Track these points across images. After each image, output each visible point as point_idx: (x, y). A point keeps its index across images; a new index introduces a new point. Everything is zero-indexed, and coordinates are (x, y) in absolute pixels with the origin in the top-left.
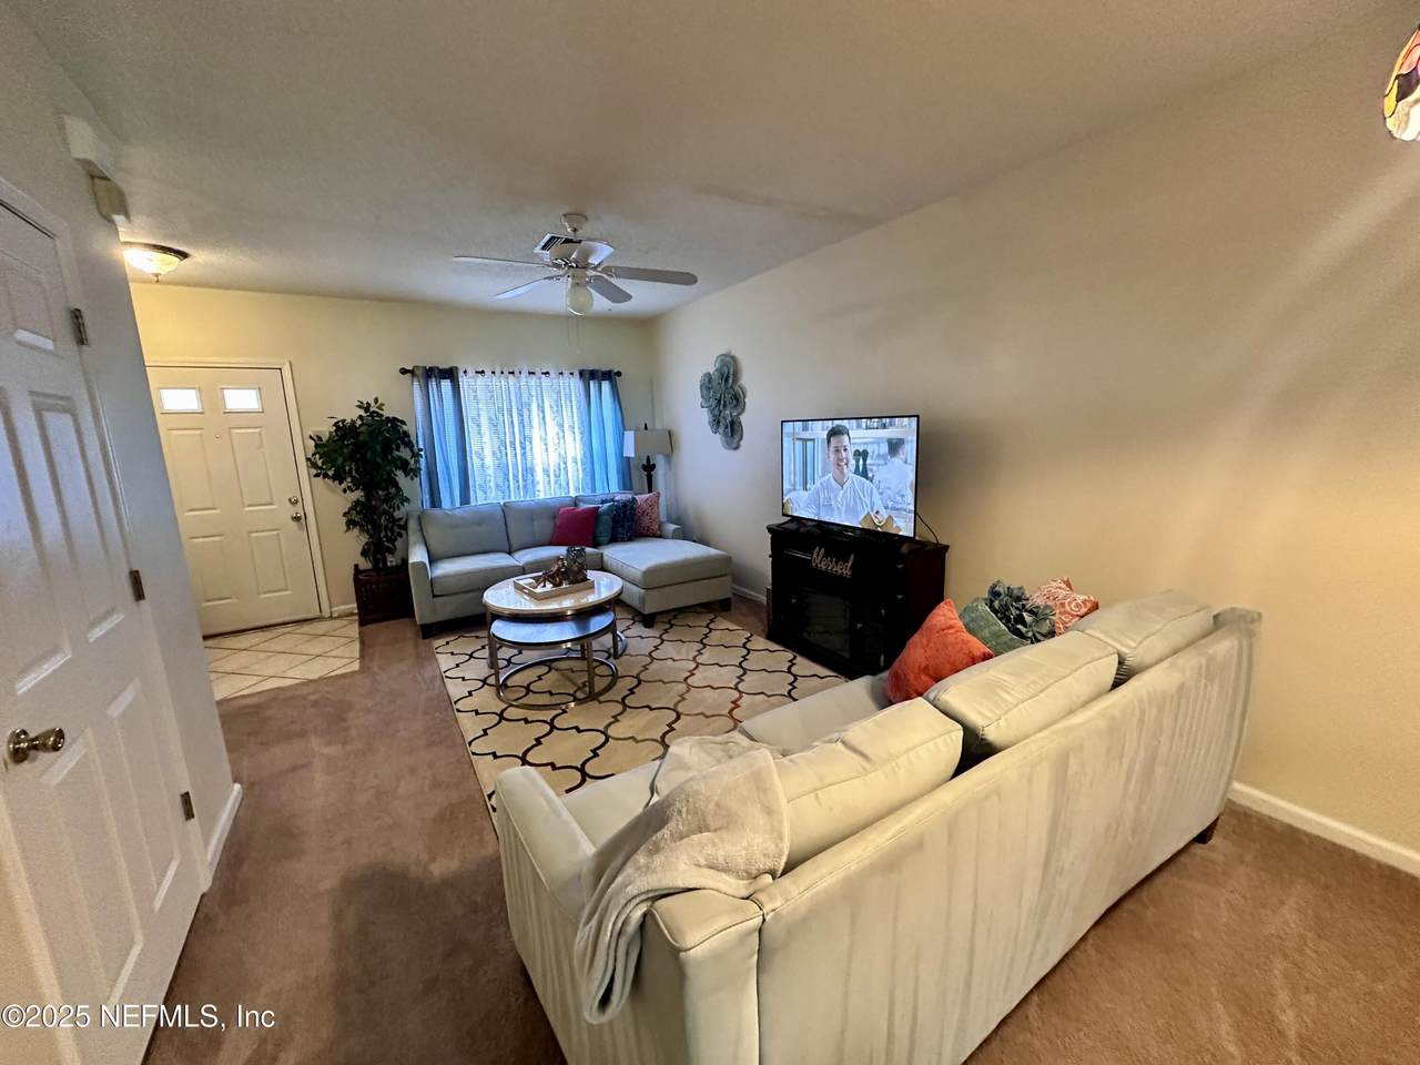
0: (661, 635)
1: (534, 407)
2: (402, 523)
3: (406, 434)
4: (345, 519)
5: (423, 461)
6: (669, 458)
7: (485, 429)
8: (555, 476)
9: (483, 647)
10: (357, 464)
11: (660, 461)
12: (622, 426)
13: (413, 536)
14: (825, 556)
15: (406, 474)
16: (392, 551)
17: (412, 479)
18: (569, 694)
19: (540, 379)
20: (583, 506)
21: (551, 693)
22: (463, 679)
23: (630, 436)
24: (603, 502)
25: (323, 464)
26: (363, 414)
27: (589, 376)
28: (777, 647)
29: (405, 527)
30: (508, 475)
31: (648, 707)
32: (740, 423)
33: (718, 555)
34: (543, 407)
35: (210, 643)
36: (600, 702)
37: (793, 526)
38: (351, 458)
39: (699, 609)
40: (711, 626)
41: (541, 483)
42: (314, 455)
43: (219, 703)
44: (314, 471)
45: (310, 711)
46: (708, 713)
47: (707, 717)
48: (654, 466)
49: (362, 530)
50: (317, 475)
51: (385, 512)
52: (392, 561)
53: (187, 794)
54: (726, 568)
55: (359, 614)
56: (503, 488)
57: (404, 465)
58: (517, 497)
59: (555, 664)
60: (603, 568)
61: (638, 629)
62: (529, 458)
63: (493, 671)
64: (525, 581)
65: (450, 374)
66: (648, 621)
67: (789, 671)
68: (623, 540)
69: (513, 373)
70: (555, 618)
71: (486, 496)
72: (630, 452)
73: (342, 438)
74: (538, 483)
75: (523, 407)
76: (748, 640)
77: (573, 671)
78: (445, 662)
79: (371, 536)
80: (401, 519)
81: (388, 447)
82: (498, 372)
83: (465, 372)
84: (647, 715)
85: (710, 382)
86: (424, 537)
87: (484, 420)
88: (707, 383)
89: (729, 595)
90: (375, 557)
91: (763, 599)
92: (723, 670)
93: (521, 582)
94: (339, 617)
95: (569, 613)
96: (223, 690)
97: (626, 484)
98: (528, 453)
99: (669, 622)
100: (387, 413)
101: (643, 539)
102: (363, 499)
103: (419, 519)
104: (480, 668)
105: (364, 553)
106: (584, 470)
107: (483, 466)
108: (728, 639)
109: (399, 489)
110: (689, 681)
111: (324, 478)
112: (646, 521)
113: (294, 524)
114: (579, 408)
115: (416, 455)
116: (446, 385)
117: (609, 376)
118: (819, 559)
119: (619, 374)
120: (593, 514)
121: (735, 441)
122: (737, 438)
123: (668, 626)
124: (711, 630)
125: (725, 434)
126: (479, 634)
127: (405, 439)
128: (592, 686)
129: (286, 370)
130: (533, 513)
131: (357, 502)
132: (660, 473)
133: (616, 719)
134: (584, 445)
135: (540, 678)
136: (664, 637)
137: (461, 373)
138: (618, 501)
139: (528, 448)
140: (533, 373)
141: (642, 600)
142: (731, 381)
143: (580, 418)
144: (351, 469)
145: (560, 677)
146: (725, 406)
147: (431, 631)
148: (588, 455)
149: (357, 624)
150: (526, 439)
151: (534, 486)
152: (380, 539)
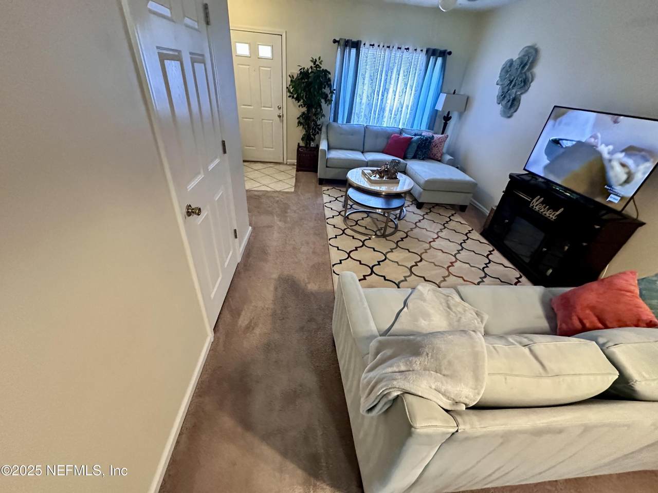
0: (424, 215)
1: (395, 71)
2: (320, 127)
3: (329, 80)
4: (297, 121)
5: (334, 96)
6: (461, 115)
7: (366, 81)
8: (395, 115)
9: (342, 196)
10: (306, 93)
11: (455, 116)
12: (440, 90)
13: (323, 136)
14: (542, 203)
15: (326, 102)
16: (313, 140)
17: (328, 105)
18: (374, 231)
19: (403, 52)
20: (405, 135)
21: (366, 228)
22: (332, 209)
23: (443, 97)
24: (415, 135)
25: (293, 91)
26: (313, 66)
27: (432, 53)
28: (485, 241)
29: (320, 130)
30: (371, 111)
31: (408, 250)
32: (520, 101)
33: (471, 181)
34: (399, 72)
35: (246, 164)
36: (387, 240)
37: (527, 178)
38: (304, 90)
39: (448, 207)
40: (451, 218)
41: (386, 117)
42: (290, 86)
43: (247, 191)
44: (289, 94)
45: (276, 205)
46: (436, 264)
47: (436, 265)
48: (451, 117)
49: (304, 127)
50: (290, 97)
51: (314, 120)
52: (313, 144)
53: (235, 230)
54: (473, 189)
55: (297, 165)
56: (367, 117)
57: (325, 97)
58: (372, 123)
59: (370, 214)
60: (405, 172)
61: (413, 208)
62: (384, 102)
63: (344, 209)
64: (368, 170)
65: (356, 45)
66: (420, 206)
67: (487, 257)
68: (419, 159)
69: (389, 47)
70: (376, 194)
71: (359, 120)
72: (439, 107)
73: (302, 79)
74: (385, 117)
75: (389, 70)
76: (470, 232)
77: (378, 220)
78: (326, 199)
79: (306, 131)
80: (319, 125)
81: (321, 86)
82: (381, 46)
83: (364, 44)
84: (406, 254)
85: (510, 66)
86: (327, 136)
87: (367, 75)
88: (509, 66)
89: (467, 203)
90: (306, 142)
91: (487, 212)
92: (452, 244)
93: (365, 171)
94: (289, 165)
95: (384, 194)
96: (249, 185)
97: (431, 127)
98: (384, 100)
99: (430, 209)
100: (323, 67)
101: (430, 160)
102: (306, 112)
103: (327, 126)
104: (338, 206)
105: (303, 139)
106: (410, 114)
107: (361, 103)
108: (458, 227)
109: (321, 109)
110: (432, 244)
111: (292, 98)
112: (435, 150)
113: (278, 118)
114: (419, 75)
115: (332, 92)
116: (354, 51)
117: (444, 54)
118: (537, 204)
119: (450, 53)
120: (409, 140)
121: (510, 112)
122: (512, 110)
123: (429, 211)
124: (451, 220)
125: (505, 107)
126: (342, 189)
127: (328, 82)
128: (385, 231)
129: (284, 35)
130: (378, 134)
131: (303, 113)
132: (452, 124)
133: (392, 250)
134: (415, 98)
135: (363, 219)
136: (425, 216)
137: (362, 45)
138: (424, 136)
139: (385, 96)
140: (400, 48)
141: (420, 194)
142: (527, 67)
143: (418, 81)
144: (303, 95)
145: (371, 221)
146: (514, 86)
147: (322, 182)
148: (415, 105)
149: (295, 170)
150: (386, 90)
151: (383, 119)
152: (310, 133)
